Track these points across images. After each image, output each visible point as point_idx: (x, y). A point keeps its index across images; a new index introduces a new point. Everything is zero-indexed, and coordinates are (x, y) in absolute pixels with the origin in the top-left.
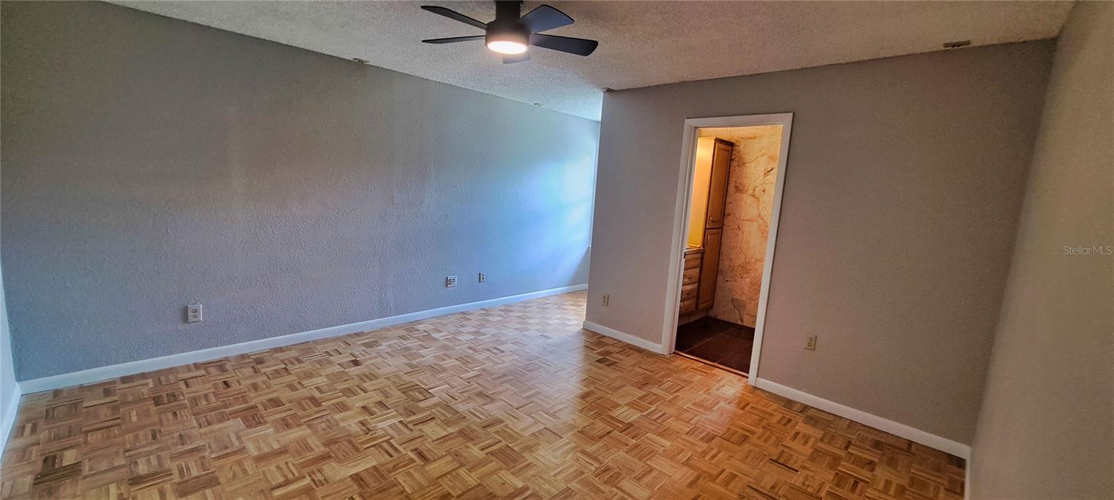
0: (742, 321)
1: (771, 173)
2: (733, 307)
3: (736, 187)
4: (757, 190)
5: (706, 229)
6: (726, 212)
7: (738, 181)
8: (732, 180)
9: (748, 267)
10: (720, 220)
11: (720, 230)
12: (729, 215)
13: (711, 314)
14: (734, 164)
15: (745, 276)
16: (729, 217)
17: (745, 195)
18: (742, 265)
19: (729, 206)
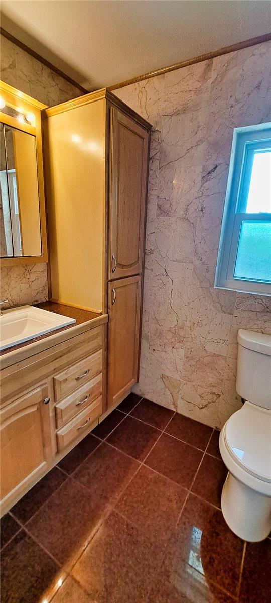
0: (176, 407)
1: (214, 174)
2: (163, 386)
3: (159, 207)
4: (191, 209)
5: (108, 282)
6: (147, 248)
7: (162, 196)
8: (153, 195)
9: (182, 334)
10: (137, 262)
11: (139, 278)
12: (151, 252)
13: (137, 392)
14: (154, 165)
15: (178, 345)
16: (151, 255)
17: (173, 219)
18: (173, 330)
19: (150, 239)
